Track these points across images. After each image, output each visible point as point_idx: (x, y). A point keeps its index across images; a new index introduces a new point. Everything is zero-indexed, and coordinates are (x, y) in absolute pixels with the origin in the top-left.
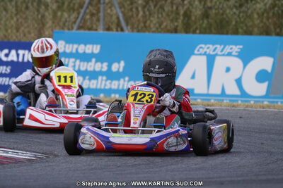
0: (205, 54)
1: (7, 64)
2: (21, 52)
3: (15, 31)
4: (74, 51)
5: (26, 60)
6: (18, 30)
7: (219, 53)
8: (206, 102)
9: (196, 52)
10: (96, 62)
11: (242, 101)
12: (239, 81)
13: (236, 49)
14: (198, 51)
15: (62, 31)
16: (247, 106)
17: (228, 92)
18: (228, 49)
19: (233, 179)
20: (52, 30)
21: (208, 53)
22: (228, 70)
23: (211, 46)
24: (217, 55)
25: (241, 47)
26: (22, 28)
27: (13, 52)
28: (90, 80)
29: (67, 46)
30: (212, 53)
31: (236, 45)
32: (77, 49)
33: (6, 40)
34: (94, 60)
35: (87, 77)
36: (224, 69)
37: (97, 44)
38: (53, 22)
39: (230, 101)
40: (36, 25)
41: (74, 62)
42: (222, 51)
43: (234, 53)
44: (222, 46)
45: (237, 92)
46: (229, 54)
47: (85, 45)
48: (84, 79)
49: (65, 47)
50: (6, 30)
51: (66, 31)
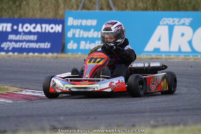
0: (167, 24)
1: (34, 34)
2: (44, 26)
3: (39, 12)
4: (79, 24)
5: (47, 31)
6: (41, 10)
7: (177, 24)
8: (168, 57)
9: (161, 23)
10: (94, 31)
11: (193, 56)
12: (190, 43)
13: (188, 21)
14: (163, 22)
15: (71, 11)
16: (196, 59)
17: (183, 50)
18: (182, 21)
19: (186, 107)
20: (64, 10)
21: (169, 24)
22: (183, 35)
23: (171, 19)
24: (175, 25)
25: (191, 19)
26: (44, 10)
27: (39, 26)
28: (90, 43)
29: (74, 21)
30: (172, 24)
31: (188, 18)
32: (81, 23)
33: (33, 18)
34: (92, 30)
35: (88, 42)
36: (180, 35)
37: (94, 19)
38: (65, 5)
39: (185, 56)
40: (53, 7)
41: (80, 32)
42: (178, 22)
43: (187, 24)
44: (179, 19)
45: (189, 50)
46: (184, 24)
47: (87, 19)
48: (86, 43)
49: (73, 21)
50: (34, 12)
51: (74, 11)
